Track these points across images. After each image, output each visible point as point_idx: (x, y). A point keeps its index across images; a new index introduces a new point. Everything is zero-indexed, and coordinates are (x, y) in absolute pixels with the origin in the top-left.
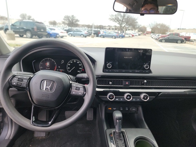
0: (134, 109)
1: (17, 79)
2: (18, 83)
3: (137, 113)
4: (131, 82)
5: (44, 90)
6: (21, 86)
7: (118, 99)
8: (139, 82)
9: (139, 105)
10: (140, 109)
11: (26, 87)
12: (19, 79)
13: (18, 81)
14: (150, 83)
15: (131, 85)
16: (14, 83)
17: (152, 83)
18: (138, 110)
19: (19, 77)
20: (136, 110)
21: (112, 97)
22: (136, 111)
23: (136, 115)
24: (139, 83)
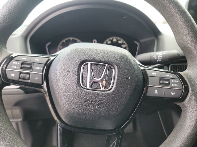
1: (19, 63)
2: (21, 73)
5: (88, 87)
6: (29, 81)
11: (41, 83)
12: (22, 64)
13: (21, 68)
16: (13, 75)
19: (24, 59)
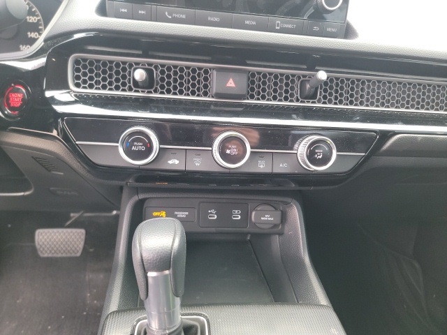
0: (267, 218)
3: (281, 234)
4: (253, 82)
7: (177, 162)
8: (293, 81)
9: (289, 200)
10: (295, 214)
14: (342, 88)
15: (252, 97)
17: (352, 89)
18: (284, 218)
20: (278, 221)
21: (145, 144)
22: (275, 226)
23: (276, 241)
24: (292, 89)
